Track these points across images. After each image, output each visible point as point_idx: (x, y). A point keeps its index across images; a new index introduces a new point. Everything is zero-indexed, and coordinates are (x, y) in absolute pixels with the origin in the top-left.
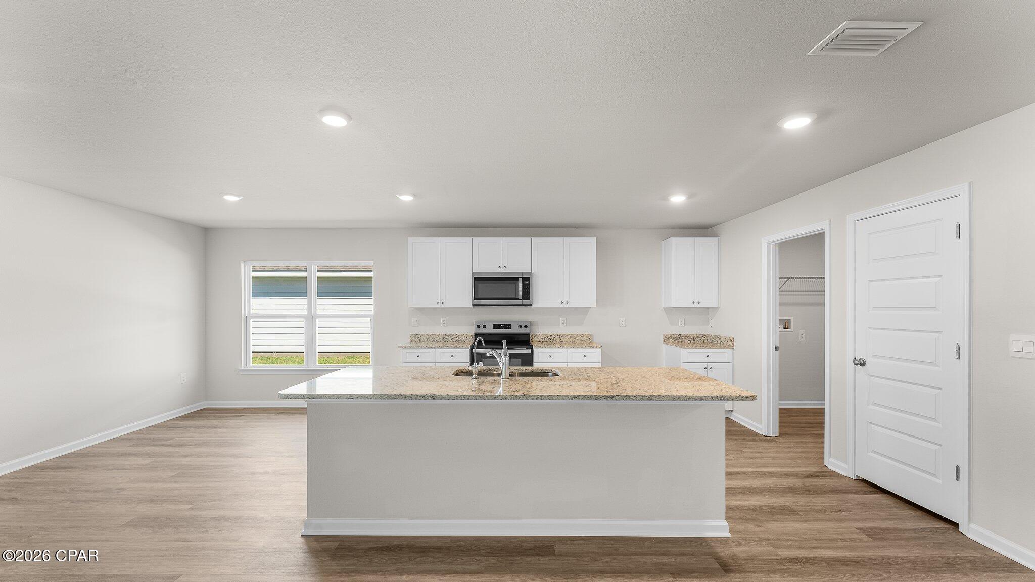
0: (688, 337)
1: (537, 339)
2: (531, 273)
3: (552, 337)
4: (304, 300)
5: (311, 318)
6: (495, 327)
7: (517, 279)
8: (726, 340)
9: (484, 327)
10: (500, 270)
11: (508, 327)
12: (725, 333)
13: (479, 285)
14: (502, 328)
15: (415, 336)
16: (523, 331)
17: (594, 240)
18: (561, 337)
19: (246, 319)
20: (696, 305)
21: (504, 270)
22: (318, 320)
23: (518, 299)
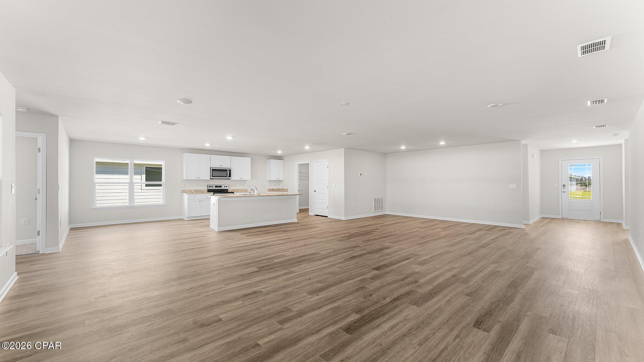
0: (274, 189)
2: (231, 168)
3: (235, 190)
5: (132, 185)
6: (216, 187)
7: (227, 170)
8: (286, 189)
10: (220, 167)
11: (221, 187)
12: (285, 188)
13: (213, 172)
14: (218, 187)
15: (183, 191)
16: (226, 188)
17: (250, 158)
18: (238, 190)
19: (94, 184)
20: (278, 180)
21: (222, 167)
23: (226, 177)
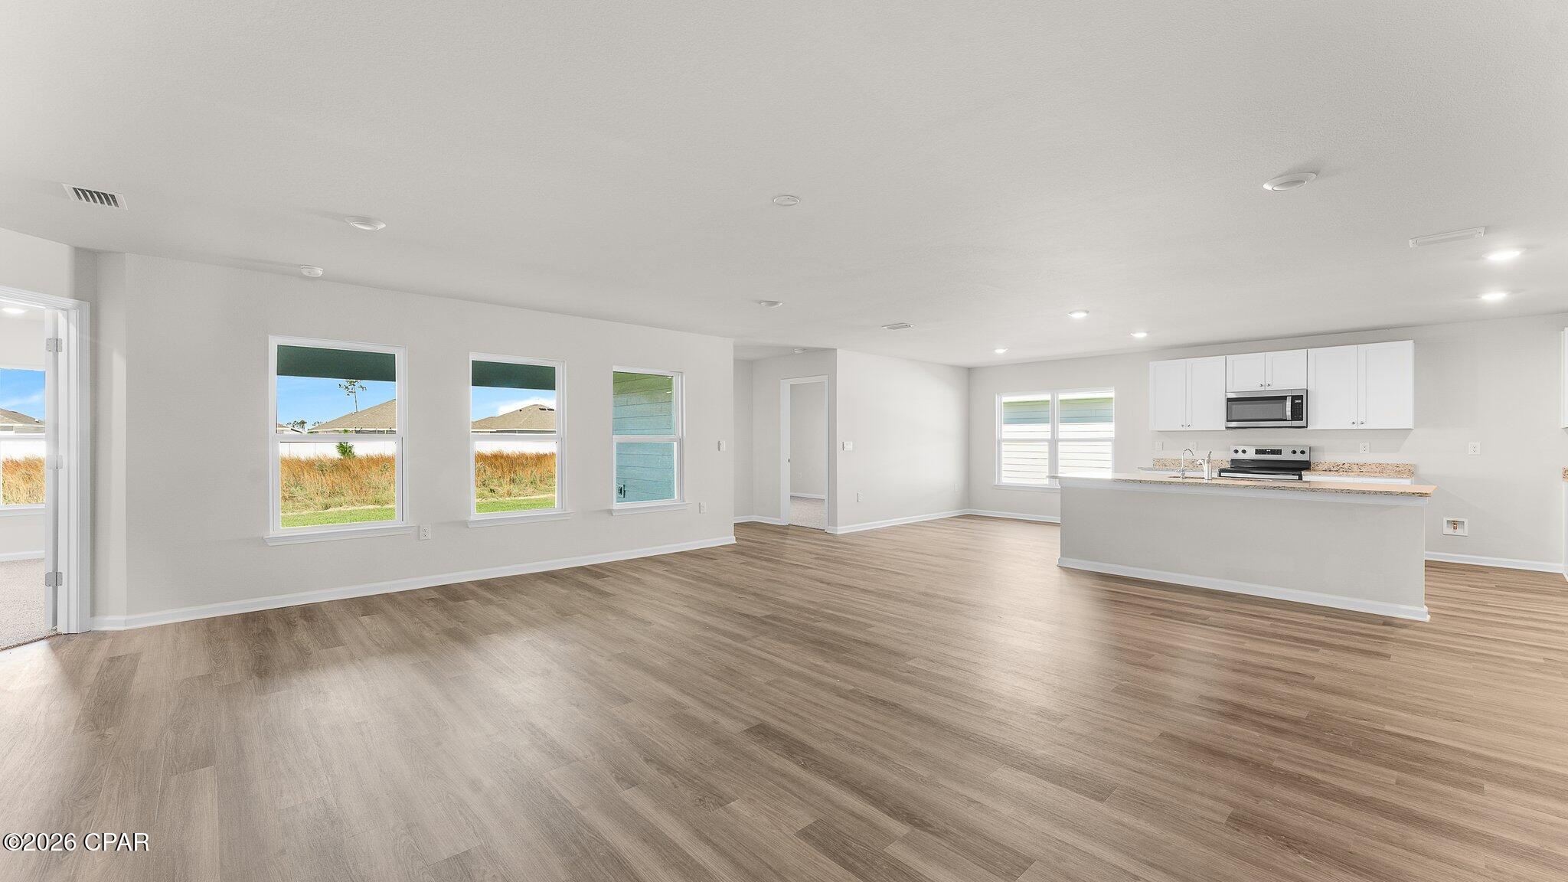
1: (1320, 467)
2: (1304, 390)
3: (1346, 466)
4: (1047, 427)
5: (1054, 443)
6: (1258, 452)
7: (1285, 398)
9: (1244, 452)
10: (1263, 389)
11: (1279, 452)
13: (1234, 406)
14: (1270, 453)
15: (1158, 460)
16: (1299, 457)
17: (1411, 343)
19: (999, 442)
21: (1268, 388)
22: (1060, 443)
23: (1286, 420)
